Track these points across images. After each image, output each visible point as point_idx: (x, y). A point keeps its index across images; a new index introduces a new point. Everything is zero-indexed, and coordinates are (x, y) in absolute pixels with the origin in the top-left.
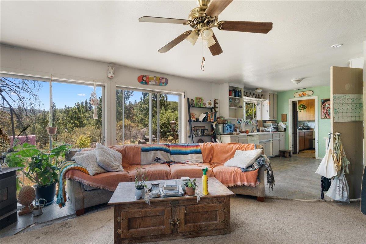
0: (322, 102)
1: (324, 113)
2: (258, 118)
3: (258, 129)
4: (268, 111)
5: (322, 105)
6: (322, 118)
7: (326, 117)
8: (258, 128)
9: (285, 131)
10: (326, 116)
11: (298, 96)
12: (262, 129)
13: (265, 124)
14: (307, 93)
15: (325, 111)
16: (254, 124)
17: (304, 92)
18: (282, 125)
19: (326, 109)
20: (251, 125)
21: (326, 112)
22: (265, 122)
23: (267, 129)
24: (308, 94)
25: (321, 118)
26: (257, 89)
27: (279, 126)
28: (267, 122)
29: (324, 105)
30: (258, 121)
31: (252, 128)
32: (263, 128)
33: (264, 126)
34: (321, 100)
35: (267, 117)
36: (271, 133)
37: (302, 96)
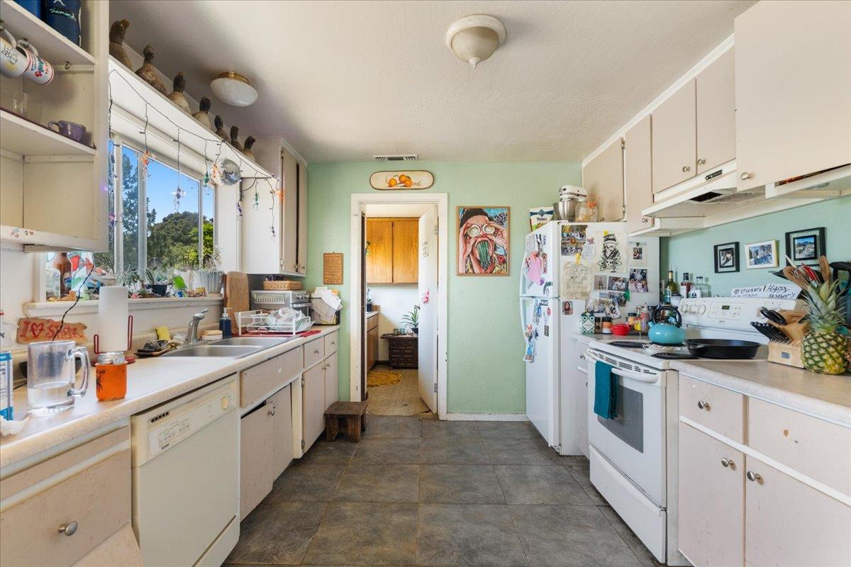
0: (461, 216)
1: (467, 255)
2: (227, 262)
3: (228, 322)
4: (277, 230)
5: (461, 226)
6: (461, 272)
7: (471, 271)
8: (226, 316)
9: (338, 322)
10: (472, 267)
11: (385, 186)
12: (251, 320)
13: (260, 296)
14: (415, 178)
15: (469, 250)
16: (201, 294)
17: (405, 173)
18: (327, 297)
19: (472, 243)
20: (185, 298)
21: (472, 252)
22: (257, 282)
23: (272, 321)
24: (418, 184)
25: (459, 275)
26: (225, 75)
27: (313, 301)
28: (267, 283)
29: (467, 228)
30: (224, 277)
31: (189, 321)
32: (253, 315)
33: (253, 306)
34: (459, 208)
35: (268, 259)
36: (296, 341)
37: (400, 186)
